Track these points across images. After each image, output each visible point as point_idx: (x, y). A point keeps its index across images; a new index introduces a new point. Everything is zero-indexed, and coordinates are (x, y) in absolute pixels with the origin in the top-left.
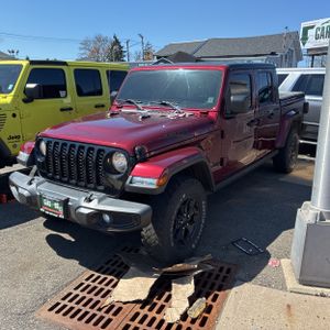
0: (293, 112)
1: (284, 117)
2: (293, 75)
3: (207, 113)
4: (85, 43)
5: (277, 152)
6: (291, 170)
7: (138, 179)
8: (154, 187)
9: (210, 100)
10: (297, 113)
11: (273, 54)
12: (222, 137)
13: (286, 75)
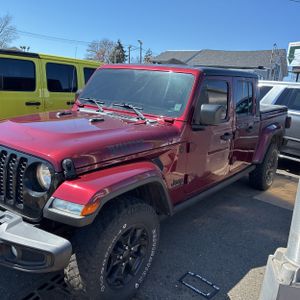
0: (275, 127)
1: (264, 131)
2: (277, 88)
3: (172, 122)
4: (93, 46)
5: (253, 168)
6: (268, 188)
7: (61, 202)
8: (78, 216)
9: (177, 107)
10: (279, 128)
11: (260, 68)
12: (188, 151)
13: (271, 88)
